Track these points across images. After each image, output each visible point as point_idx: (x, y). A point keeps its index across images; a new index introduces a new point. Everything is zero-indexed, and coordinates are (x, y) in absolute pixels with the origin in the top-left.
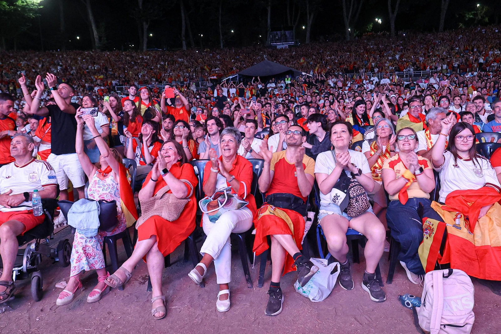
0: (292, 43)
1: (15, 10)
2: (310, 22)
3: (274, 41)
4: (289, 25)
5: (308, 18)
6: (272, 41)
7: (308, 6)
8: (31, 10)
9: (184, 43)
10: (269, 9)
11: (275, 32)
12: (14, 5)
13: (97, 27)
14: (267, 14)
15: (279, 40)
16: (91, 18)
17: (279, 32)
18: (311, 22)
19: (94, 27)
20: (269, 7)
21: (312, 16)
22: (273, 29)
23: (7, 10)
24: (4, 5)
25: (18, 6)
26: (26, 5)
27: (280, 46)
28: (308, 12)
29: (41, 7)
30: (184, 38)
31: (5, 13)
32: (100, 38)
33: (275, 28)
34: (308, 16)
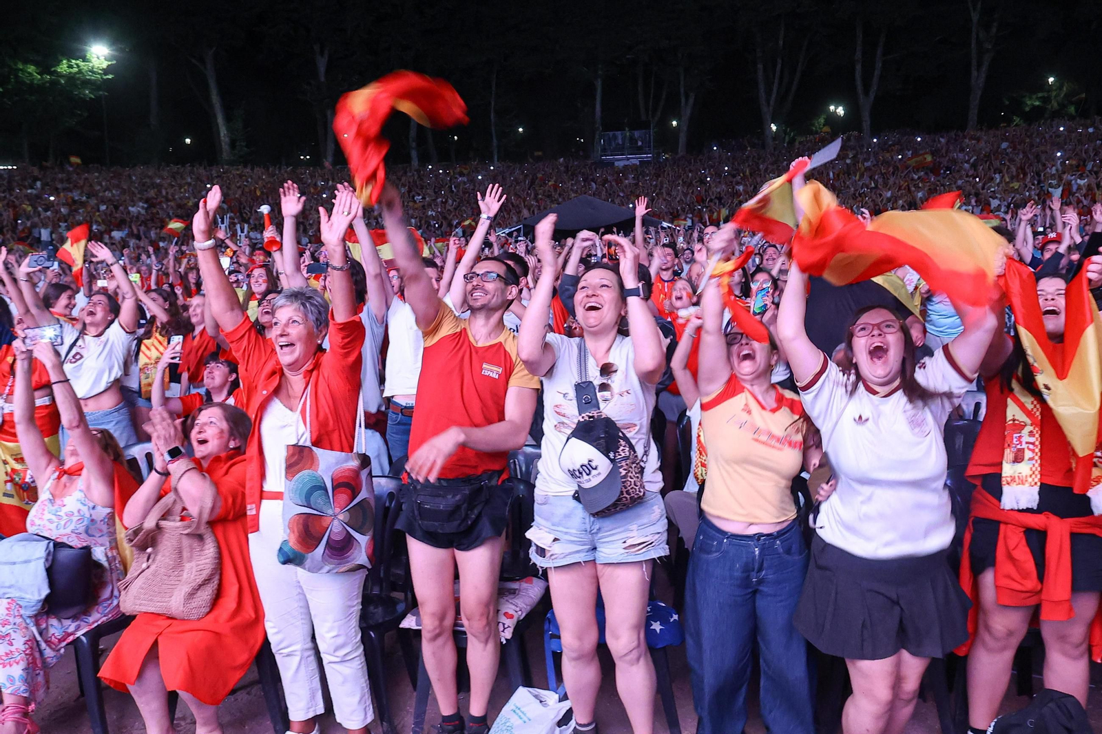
0: (647, 157)
1: (54, 83)
2: (687, 112)
3: (609, 153)
4: (643, 118)
5: (682, 105)
6: (604, 152)
7: (682, 78)
8: (87, 83)
9: (414, 154)
10: (599, 84)
11: (611, 133)
12: (51, 73)
13: (228, 119)
14: (595, 95)
15: (620, 150)
16: (215, 99)
17: (619, 133)
18: (688, 112)
19: (220, 120)
20: (599, 80)
21: (691, 101)
22: (608, 126)
23: (35, 82)
24: (29, 73)
25: (60, 75)
26: (76, 73)
27: (621, 161)
28: (682, 90)
29: (110, 77)
30: (414, 145)
31: (33, 88)
32: (233, 144)
33: (611, 124)
34: (683, 100)
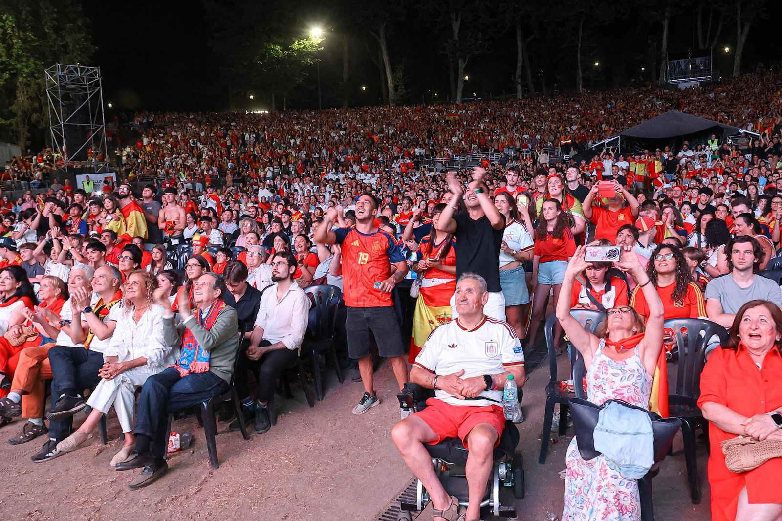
0: (707, 78)
1: (290, 56)
2: (742, 40)
3: (674, 77)
4: (701, 46)
5: (739, 33)
6: (670, 75)
7: (739, 12)
8: (309, 54)
9: (519, 87)
10: (666, 23)
11: (676, 61)
12: (288, 50)
13: (393, 71)
14: (663, 32)
15: (684, 74)
16: (385, 58)
17: (683, 60)
18: (744, 39)
19: (388, 72)
20: (666, 20)
21: (746, 30)
22: (672, 57)
23: (280, 56)
24: (277, 51)
25: (295, 51)
26: (303, 48)
27: (684, 84)
28: (739, 23)
29: (322, 49)
30: (519, 80)
31: (279, 60)
32: (396, 88)
33: (676, 54)
34: (739, 30)
